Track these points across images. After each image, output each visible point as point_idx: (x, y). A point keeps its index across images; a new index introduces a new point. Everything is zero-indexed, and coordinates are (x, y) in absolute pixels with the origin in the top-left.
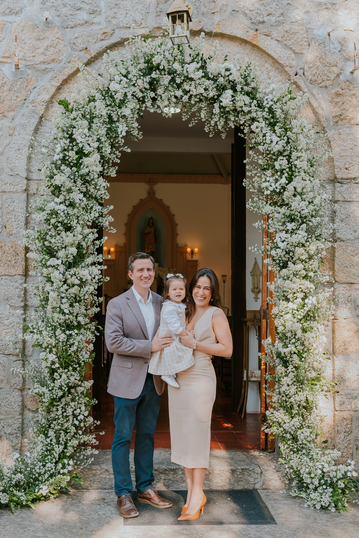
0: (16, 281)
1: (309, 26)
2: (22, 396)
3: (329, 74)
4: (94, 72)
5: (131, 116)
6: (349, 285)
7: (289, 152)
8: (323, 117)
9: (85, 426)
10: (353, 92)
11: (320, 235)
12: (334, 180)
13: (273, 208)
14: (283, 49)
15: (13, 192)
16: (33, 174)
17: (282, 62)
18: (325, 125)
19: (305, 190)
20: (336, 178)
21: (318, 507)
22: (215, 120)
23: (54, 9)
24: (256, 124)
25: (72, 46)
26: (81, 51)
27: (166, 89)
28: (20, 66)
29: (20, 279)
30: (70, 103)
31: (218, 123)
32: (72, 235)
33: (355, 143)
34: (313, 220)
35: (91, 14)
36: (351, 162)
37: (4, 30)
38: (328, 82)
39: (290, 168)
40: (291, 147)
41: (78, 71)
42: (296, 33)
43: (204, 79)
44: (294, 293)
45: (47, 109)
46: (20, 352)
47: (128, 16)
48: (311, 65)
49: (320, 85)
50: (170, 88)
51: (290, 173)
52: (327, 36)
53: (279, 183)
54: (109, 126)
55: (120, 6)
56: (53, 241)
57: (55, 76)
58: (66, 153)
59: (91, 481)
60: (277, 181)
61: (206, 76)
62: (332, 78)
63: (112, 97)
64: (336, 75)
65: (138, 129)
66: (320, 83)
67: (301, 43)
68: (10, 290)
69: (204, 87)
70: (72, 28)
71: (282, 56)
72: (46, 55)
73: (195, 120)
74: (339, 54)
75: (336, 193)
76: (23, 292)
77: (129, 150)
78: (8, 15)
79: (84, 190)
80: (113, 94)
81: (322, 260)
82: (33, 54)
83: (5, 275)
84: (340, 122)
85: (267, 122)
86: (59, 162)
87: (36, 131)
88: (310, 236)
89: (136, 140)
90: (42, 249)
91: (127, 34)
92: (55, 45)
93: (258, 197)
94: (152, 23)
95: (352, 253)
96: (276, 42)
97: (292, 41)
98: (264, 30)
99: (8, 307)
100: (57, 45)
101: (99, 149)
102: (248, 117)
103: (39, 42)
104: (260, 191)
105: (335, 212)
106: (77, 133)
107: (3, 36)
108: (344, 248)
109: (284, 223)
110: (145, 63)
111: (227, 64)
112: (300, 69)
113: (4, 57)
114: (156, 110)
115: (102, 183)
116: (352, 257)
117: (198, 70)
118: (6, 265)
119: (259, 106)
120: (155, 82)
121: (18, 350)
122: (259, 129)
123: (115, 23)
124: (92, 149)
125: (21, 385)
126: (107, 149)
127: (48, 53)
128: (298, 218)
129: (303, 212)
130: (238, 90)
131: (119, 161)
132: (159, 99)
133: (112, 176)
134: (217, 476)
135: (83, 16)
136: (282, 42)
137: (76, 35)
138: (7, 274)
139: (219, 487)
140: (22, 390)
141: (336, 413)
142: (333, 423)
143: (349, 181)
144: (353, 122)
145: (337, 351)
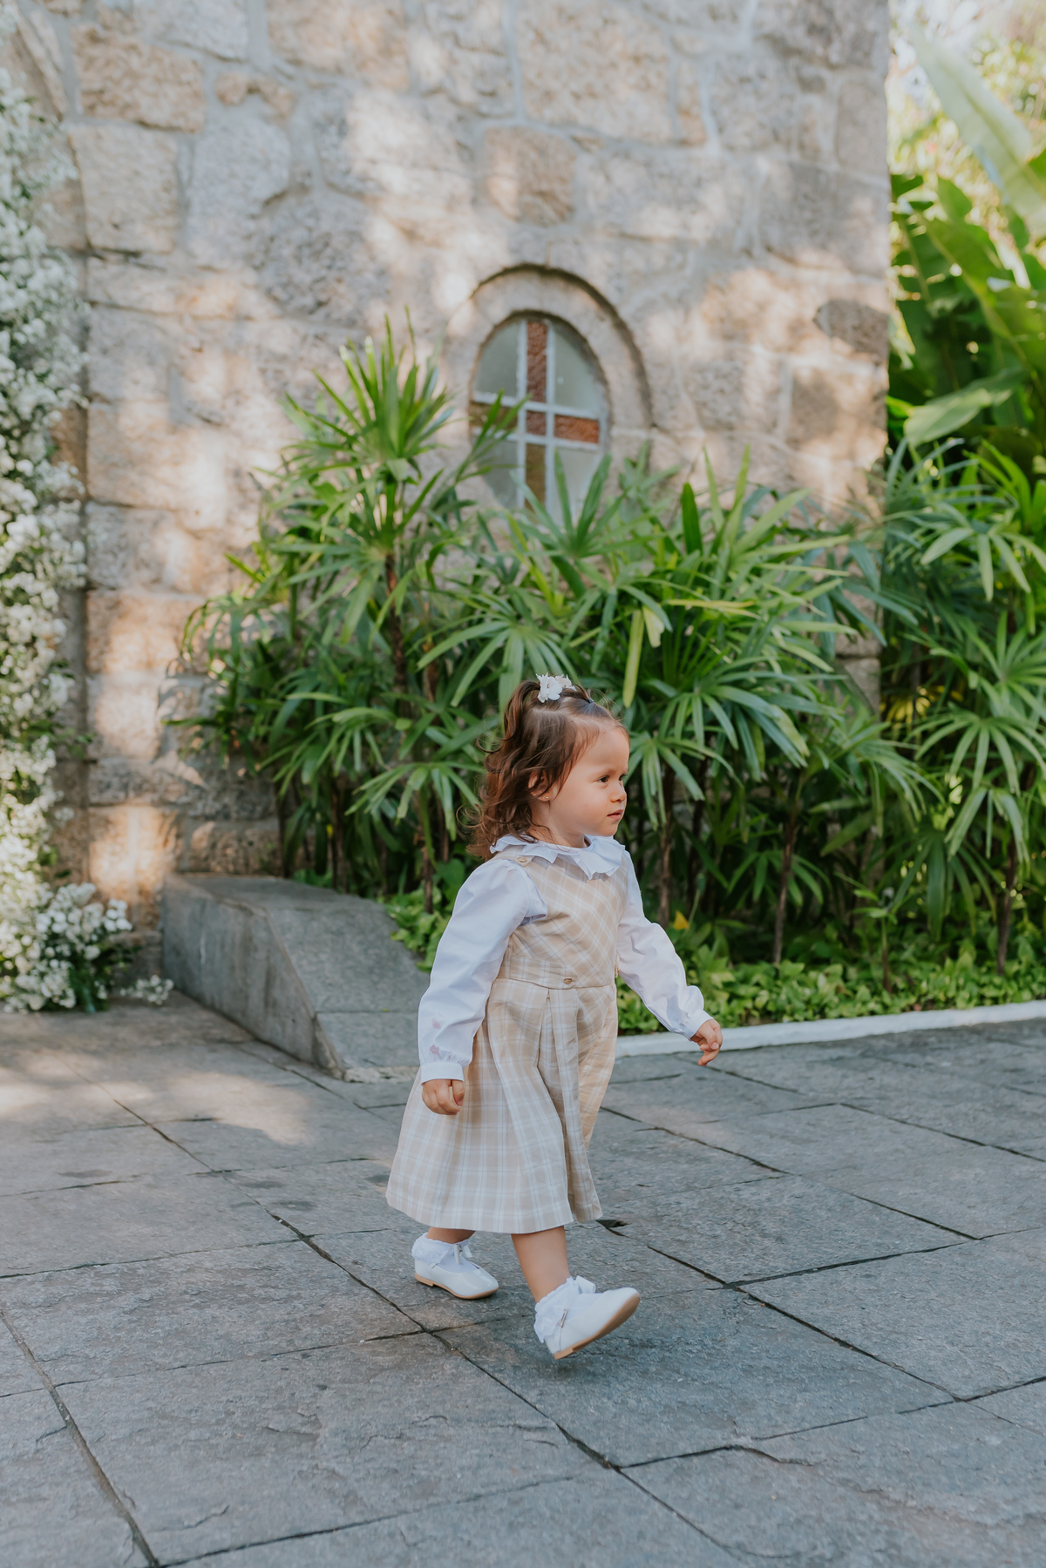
6: (121, 509)
8: (56, 88)
10: (132, 40)
11: (47, 373)
12: (85, 252)
18: (62, 107)
20: (89, 245)
21: (37, 1004)
33: (136, 167)
34: (28, 328)
36: (125, 211)
49: (51, 6)
75: (89, 281)
81: (54, 445)
84: (100, 110)
88: (21, 371)
95: (127, 434)
105: (87, 329)
108: (109, 418)
116: (127, 443)
141: (91, 810)
142: (84, 836)
143: (121, 257)
144: (131, 114)
145: (93, 664)
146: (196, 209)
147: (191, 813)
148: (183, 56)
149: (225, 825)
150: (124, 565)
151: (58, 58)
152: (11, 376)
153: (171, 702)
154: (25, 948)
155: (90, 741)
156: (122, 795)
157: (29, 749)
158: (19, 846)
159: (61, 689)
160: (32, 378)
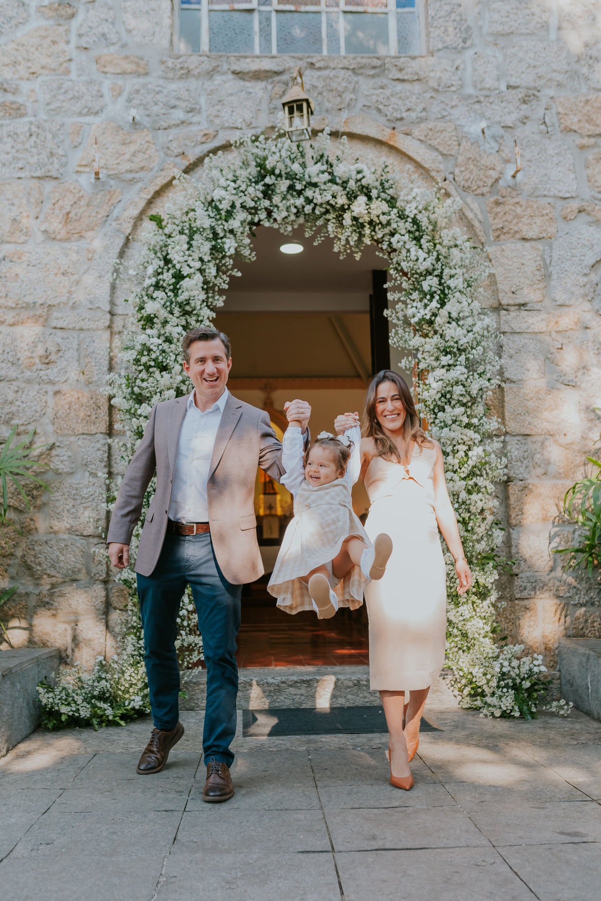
0: (98, 441)
1: (458, 123)
2: (106, 589)
3: (485, 179)
4: (193, 180)
5: (241, 229)
6: (525, 437)
7: (440, 271)
8: (480, 231)
9: (189, 625)
10: (516, 200)
11: (484, 372)
12: (499, 308)
13: (422, 340)
14: (427, 151)
15: (93, 330)
16: (118, 308)
17: (427, 166)
18: (483, 240)
19: (461, 315)
20: (500, 304)
21: (498, 713)
22: (346, 234)
23: (142, 107)
24: (397, 236)
25: (165, 150)
26: (177, 156)
27: (284, 198)
28: (101, 176)
29: (103, 440)
30: (163, 220)
31: (350, 239)
32: (169, 376)
33: (522, 261)
34: (474, 351)
35: (188, 112)
36: (518, 284)
37: (81, 133)
38: (485, 188)
39: (443, 291)
40: (443, 265)
41: (174, 178)
42: (442, 131)
43: (330, 184)
44: (455, 446)
45: (135, 227)
46: (103, 531)
47: (235, 114)
48: (463, 169)
49: (476, 193)
50: (289, 196)
51: (442, 296)
52: (481, 134)
53: (428, 308)
54: (214, 243)
55: (224, 102)
56: (144, 385)
57: (144, 187)
58: (160, 277)
59: (198, 699)
60: (426, 306)
61: (333, 181)
62: (490, 184)
63: (216, 208)
64: (494, 180)
65: (250, 249)
66: (476, 190)
67: (449, 143)
68: (89, 453)
69: (331, 193)
70: (165, 129)
71: (427, 159)
72: (133, 162)
73: (321, 237)
74: (497, 154)
75: (502, 322)
76: (106, 455)
77: (239, 274)
78: (85, 115)
79: (184, 323)
80: (218, 204)
81: (488, 408)
82: (118, 161)
83: (83, 434)
84: (502, 237)
85: (411, 235)
86: (152, 289)
87: (122, 254)
88: (471, 373)
89: (247, 261)
90: (131, 397)
91: (234, 136)
92: (144, 149)
93: (404, 330)
94: (264, 122)
95: (526, 397)
96: (419, 142)
97: (438, 140)
98: (404, 128)
99: (87, 474)
100: (147, 149)
101: (201, 271)
102: (387, 230)
103: (124, 147)
104: (406, 322)
105: (501, 347)
106: (174, 251)
107: (80, 140)
108: (515, 390)
109: (437, 359)
110: (256, 166)
111: (359, 166)
112: (450, 173)
113: (80, 166)
114: (271, 225)
115: (206, 313)
116: (526, 402)
117: (323, 172)
118: (85, 421)
119: (399, 217)
120: (270, 192)
121: (100, 528)
122: (402, 243)
123: (218, 122)
124: (192, 270)
125: (104, 575)
126: (212, 271)
127: (136, 160)
128: (455, 350)
129: (461, 342)
130: (373, 196)
131: (226, 287)
132: (275, 210)
133: (218, 305)
134: (364, 688)
135: (179, 115)
136: (426, 142)
137: (171, 138)
138: (85, 432)
139: (367, 702)
140: (105, 582)
141: (516, 602)
142: (513, 616)
143: (517, 307)
144: (518, 236)
145: (514, 522)
146: (554, 276)
147: (572, 602)
148: (543, 202)
149: (592, 609)
150: (527, 467)
151: (480, 217)
152: (466, 376)
153: (557, 539)
154: (488, 681)
155: (514, 563)
156: (533, 593)
157: (483, 569)
158: (480, 623)
159: (499, 536)
160: (476, 376)
